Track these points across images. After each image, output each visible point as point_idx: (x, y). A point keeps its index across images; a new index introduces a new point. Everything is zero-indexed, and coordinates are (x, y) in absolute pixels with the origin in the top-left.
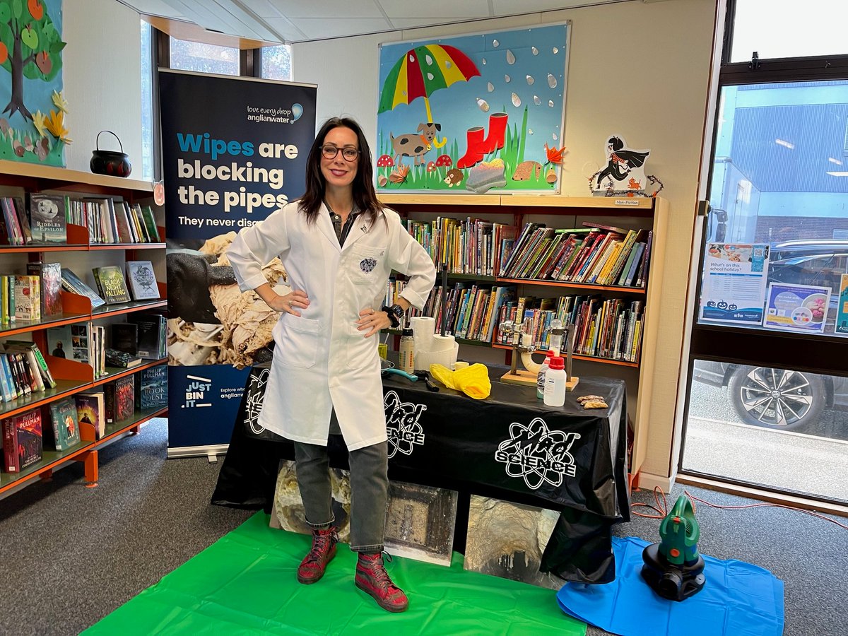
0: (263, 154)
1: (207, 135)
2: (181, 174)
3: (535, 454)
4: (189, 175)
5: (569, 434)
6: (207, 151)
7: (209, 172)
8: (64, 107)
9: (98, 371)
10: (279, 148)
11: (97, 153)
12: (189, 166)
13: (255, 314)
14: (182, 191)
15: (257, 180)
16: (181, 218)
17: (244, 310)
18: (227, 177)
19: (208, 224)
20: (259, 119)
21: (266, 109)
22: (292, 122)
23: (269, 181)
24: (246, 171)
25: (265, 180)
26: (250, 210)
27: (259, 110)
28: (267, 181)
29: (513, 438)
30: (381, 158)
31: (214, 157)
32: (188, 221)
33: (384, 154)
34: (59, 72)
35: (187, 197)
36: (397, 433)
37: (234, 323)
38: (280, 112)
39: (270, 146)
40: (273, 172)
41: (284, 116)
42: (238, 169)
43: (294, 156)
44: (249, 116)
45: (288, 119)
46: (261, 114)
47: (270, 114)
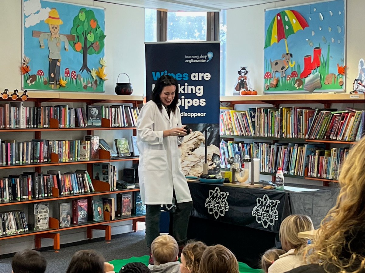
0: (193, 79)
1: (166, 72)
3: (265, 211)
5: (276, 201)
8: (105, 65)
9: (113, 187)
10: (201, 75)
11: (118, 84)
13: (189, 162)
15: (190, 92)
17: (183, 160)
20: (191, 61)
21: (194, 56)
22: (208, 61)
23: (196, 92)
24: (184, 88)
26: (186, 108)
27: (191, 57)
28: (195, 92)
29: (258, 205)
30: (266, 74)
34: (103, 49)
36: (219, 206)
38: (202, 57)
39: (197, 74)
40: (198, 87)
41: (204, 59)
42: (181, 87)
43: (209, 78)
44: (186, 60)
45: (205, 60)
46: (192, 59)
47: (196, 58)
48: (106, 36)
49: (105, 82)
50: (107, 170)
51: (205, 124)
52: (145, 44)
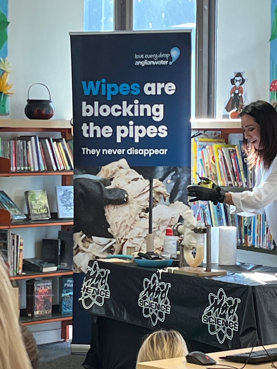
0: (147, 92)
1: (104, 81)
2: (84, 114)
4: (90, 114)
5: (235, 299)
6: (103, 93)
7: (105, 110)
8: (7, 70)
10: (160, 86)
11: (29, 101)
12: (90, 107)
13: (141, 231)
14: (85, 127)
15: (142, 114)
16: (84, 149)
17: (132, 227)
18: (119, 113)
19: (103, 153)
20: (144, 63)
21: (149, 54)
22: (171, 63)
23: (152, 115)
24: (133, 107)
25: (149, 114)
26: (137, 140)
27: (144, 56)
29: (211, 305)
30: (272, 84)
31: (109, 98)
32: (89, 152)
33: (274, 79)
34: (5, 44)
35: (88, 132)
36: (157, 306)
37: (124, 238)
38: (161, 56)
39: (153, 85)
40: (156, 106)
41: (164, 59)
42: (127, 106)
43: (173, 92)
44: (137, 62)
45: (167, 61)
46: (146, 59)
47: (153, 58)
48: (9, 22)
49: (9, 100)
50: (5, 242)
51: (167, 167)
52: (71, 36)
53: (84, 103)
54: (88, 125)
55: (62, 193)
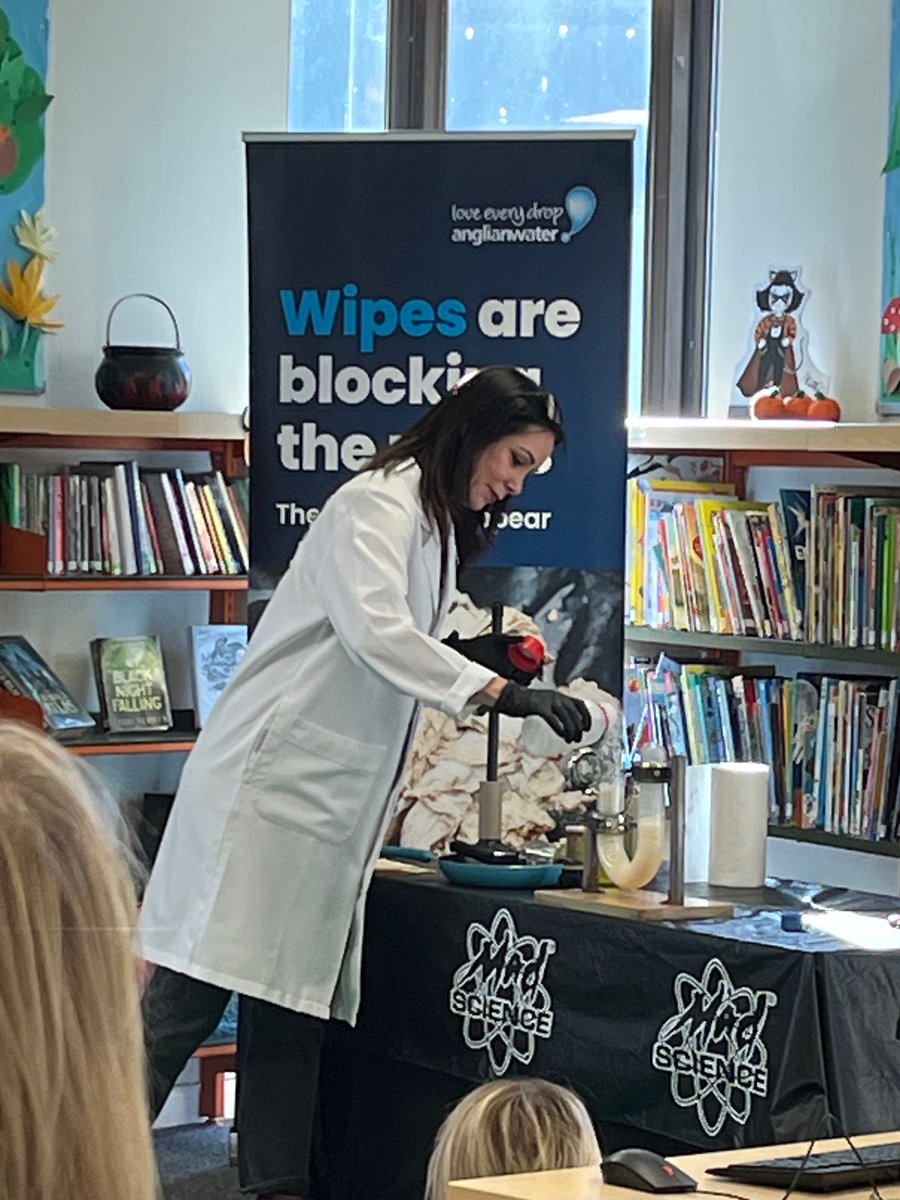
0: (490, 330)
1: (351, 290)
2: (287, 394)
3: (712, 1048)
4: (303, 397)
5: (759, 993)
6: (349, 330)
7: (352, 385)
8: (44, 249)
10: (531, 309)
11: (112, 352)
12: (304, 373)
13: (461, 771)
14: (287, 437)
16: (282, 507)
17: (433, 759)
18: (398, 395)
20: (480, 236)
21: (498, 207)
22: (566, 237)
24: (444, 376)
27: (482, 213)
29: (683, 1011)
30: (889, 310)
31: (367, 346)
32: (298, 516)
33: (896, 295)
34: (35, 169)
35: (298, 452)
36: (510, 1011)
38: (536, 212)
39: (507, 308)
41: (545, 224)
42: (425, 372)
43: (570, 330)
44: (456, 231)
45: (555, 231)
46: (487, 222)
47: (509, 220)
48: (51, 97)
49: (45, 344)
51: (549, 570)
52: (248, 145)
53: (286, 361)
54: (299, 431)
55: (210, 647)
